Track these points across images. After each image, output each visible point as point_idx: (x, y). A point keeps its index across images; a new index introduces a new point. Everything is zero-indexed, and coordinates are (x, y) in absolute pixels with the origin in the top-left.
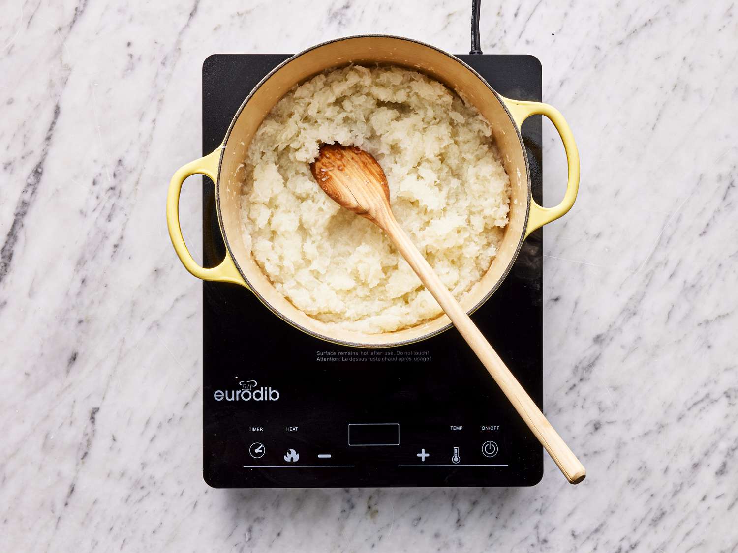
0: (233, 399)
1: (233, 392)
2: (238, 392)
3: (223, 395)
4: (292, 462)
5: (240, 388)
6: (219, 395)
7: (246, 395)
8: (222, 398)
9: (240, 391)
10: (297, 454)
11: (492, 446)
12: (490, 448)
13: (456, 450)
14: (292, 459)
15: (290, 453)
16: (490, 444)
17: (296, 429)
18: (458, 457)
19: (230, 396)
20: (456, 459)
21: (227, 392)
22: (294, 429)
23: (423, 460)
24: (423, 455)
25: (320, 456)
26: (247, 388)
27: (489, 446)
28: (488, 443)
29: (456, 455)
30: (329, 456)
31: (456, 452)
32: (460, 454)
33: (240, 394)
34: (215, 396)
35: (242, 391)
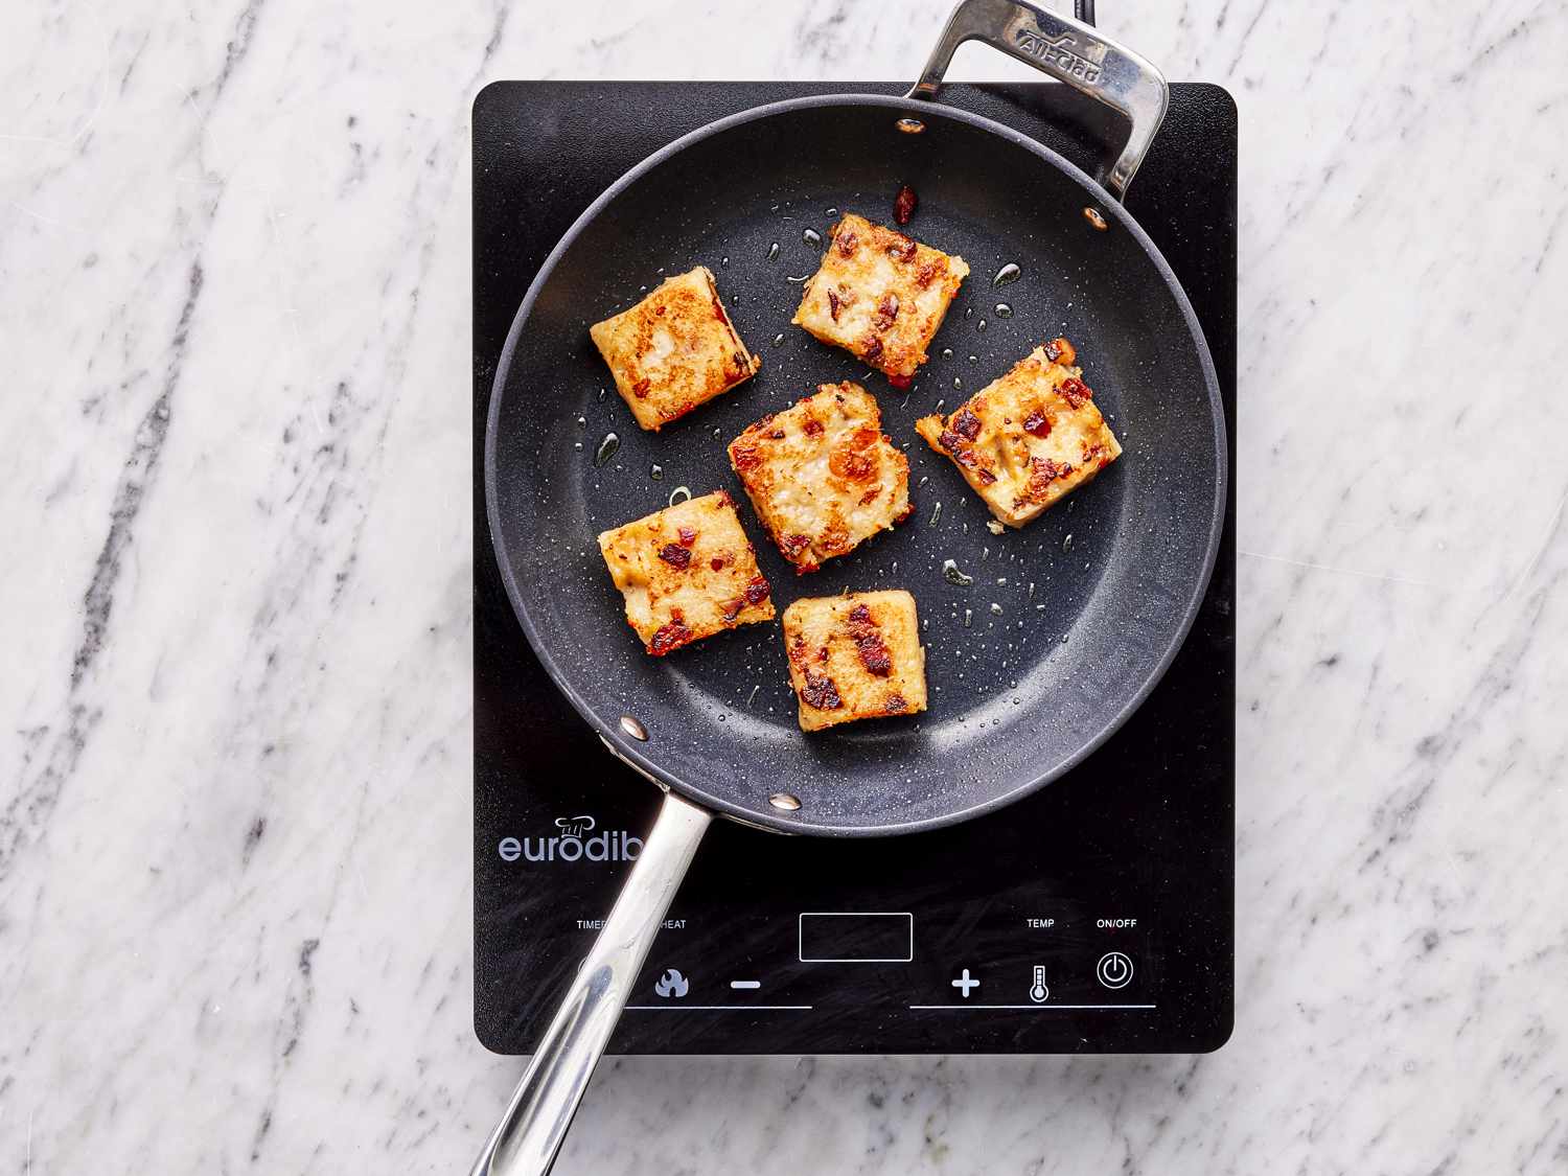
0: (541, 857)
1: (542, 840)
2: (552, 842)
3: (519, 848)
4: (673, 999)
5: (557, 833)
6: (510, 849)
7: (571, 849)
8: (517, 856)
9: (557, 840)
10: (683, 980)
11: (1118, 964)
12: (1117, 971)
13: (1039, 972)
14: (673, 991)
15: (669, 977)
16: (1115, 958)
17: (681, 924)
18: (1043, 988)
19: (534, 852)
20: (1039, 993)
21: (527, 840)
22: (677, 924)
23: (966, 993)
24: (966, 983)
25: (735, 985)
26: (572, 833)
27: (1112, 963)
28: (1112, 957)
29: (1039, 983)
30: (756, 985)
31: (1039, 977)
32: (1050, 980)
33: (556, 847)
34: (502, 850)
35: (561, 840)
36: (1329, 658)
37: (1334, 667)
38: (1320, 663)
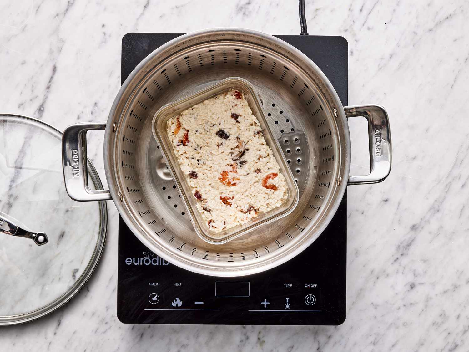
0: (138, 264)
1: (138, 259)
2: (142, 259)
3: (131, 261)
4: (177, 307)
5: (143, 256)
6: (129, 261)
7: (147, 261)
8: (131, 263)
9: (143, 259)
10: (180, 301)
11: (311, 298)
12: (310, 299)
13: (288, 300)
14: (177, 305)
15: (176, 301)
16: (311, 296)
17: (180, 284)
18: (289, 305)
19: (136, 262)
20: (287, 306)
21: (134, 259)
22: (179, 285)
23: (265, 306)
24: (265, 303)
25: (196, 303)
26: (148, 256)
27: (309, 298)
28: (309, 296)
29: (288, 303)
30: (202, 303)
31: (288, 302)
32: (291, 303)
33: (143, 261)
34: (126, 261)
35: (144, 259)
36: (385, 199)
37: (387, 202)
38: (382, 201)
